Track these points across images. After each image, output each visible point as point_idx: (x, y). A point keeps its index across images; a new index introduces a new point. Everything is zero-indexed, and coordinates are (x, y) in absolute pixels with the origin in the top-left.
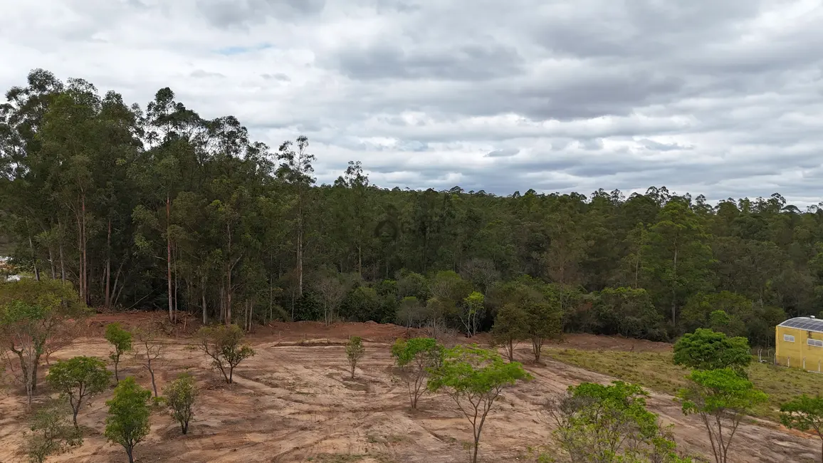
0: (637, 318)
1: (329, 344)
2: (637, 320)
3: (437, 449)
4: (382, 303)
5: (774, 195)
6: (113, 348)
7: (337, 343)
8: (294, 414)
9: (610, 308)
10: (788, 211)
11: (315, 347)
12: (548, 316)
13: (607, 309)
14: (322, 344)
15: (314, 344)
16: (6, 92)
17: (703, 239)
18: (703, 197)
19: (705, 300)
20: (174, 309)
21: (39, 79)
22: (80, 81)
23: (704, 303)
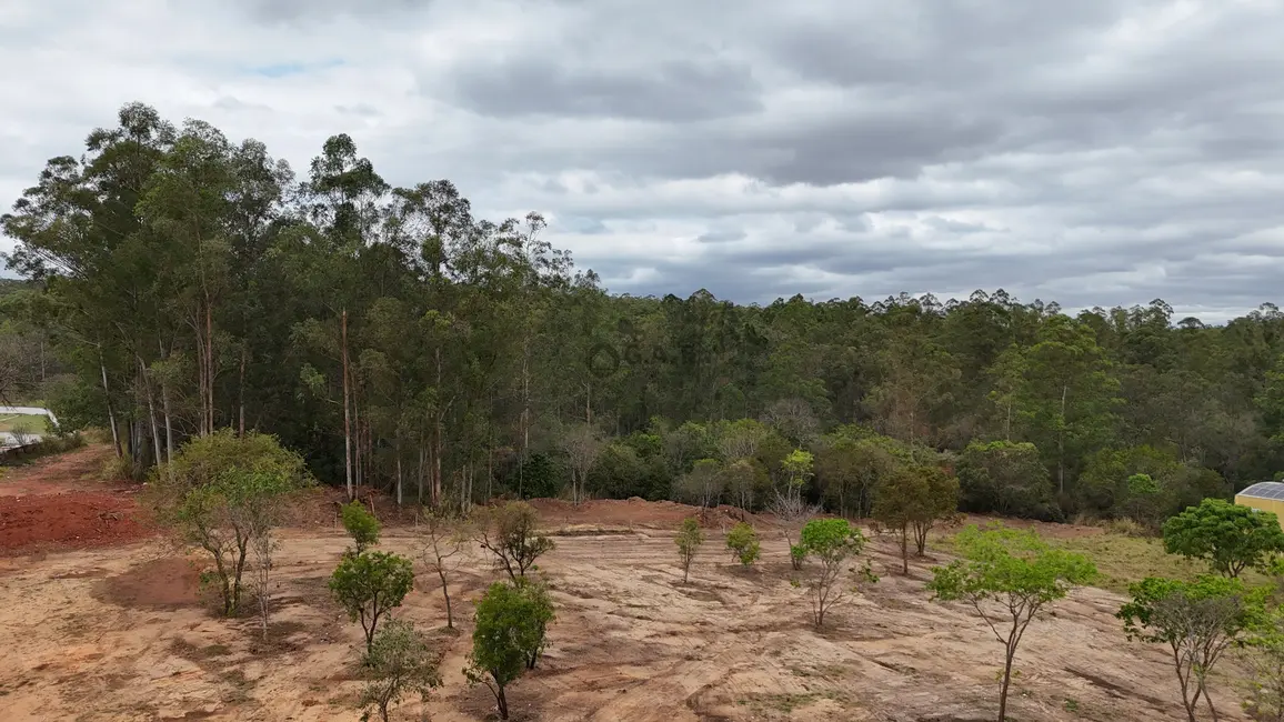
0: (1025, 486)
1: (601, 532)
2: (1024, 489)
3: (901, 683)
4: (646, 470)
5: (1154, 302)
6: (351, 542)
7: (613, 531)
8: (652, 636)
9: (983, 472)
10: (1186, 326)
11: (582, 538)
12: (942, 485)
13: (981, 474)
14: (590, 533)
15: (579, 533)
16: (86, 137)
17: (1106, 368)
18: (1057, 305)
19: (1114, 459)
20: (354, 482)
21: (139, 119)
22: (201, 125)
23: (1115, 464)
